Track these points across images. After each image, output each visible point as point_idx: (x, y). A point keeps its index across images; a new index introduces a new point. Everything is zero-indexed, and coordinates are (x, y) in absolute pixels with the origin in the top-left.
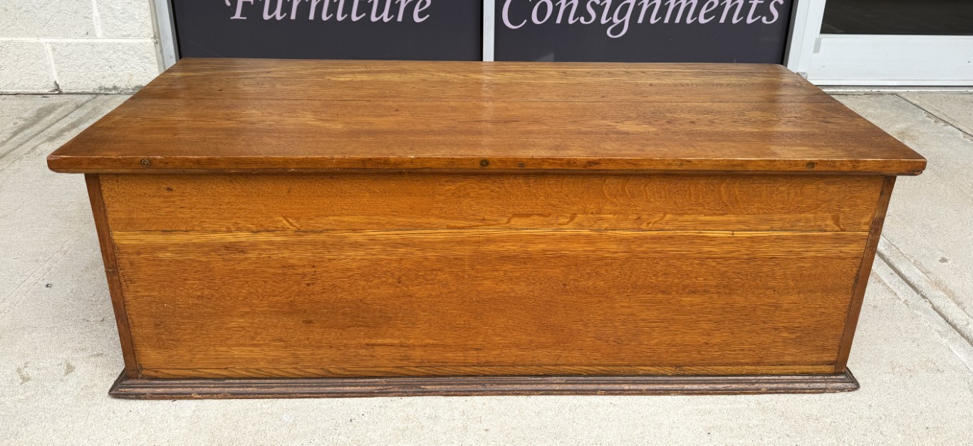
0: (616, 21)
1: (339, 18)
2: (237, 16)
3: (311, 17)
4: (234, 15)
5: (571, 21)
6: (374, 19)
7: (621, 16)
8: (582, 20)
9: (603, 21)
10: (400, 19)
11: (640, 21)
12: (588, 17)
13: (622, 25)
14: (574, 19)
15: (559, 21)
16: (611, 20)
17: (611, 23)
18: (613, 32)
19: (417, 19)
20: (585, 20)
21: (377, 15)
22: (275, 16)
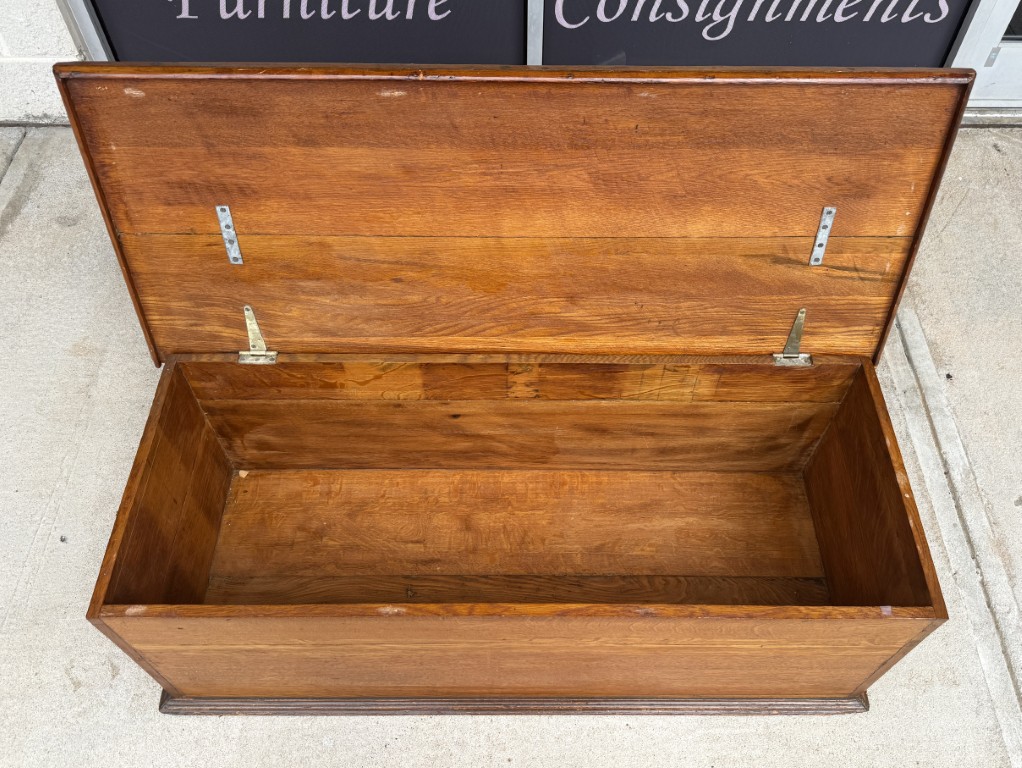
0: (717, 17)
1: (325, 15)
2: (185, 14)
3: (286, 14)
4: (180, 13)
5: (653, 18)
6: (373, 16)
7: (725, 11)
8: (669, 16)
9: (699, 18)
10: (409, 15)
11: (751, 18)
12: (677, 12)
13: (724, 24)
14: (657, 15)
15: (635, 18)
16: (711, 17)
17: (710, 20)
18: (711, 33)
19: (433, 16)
20: (673, 17)
21: (377, 11)
22: (236, 14)
